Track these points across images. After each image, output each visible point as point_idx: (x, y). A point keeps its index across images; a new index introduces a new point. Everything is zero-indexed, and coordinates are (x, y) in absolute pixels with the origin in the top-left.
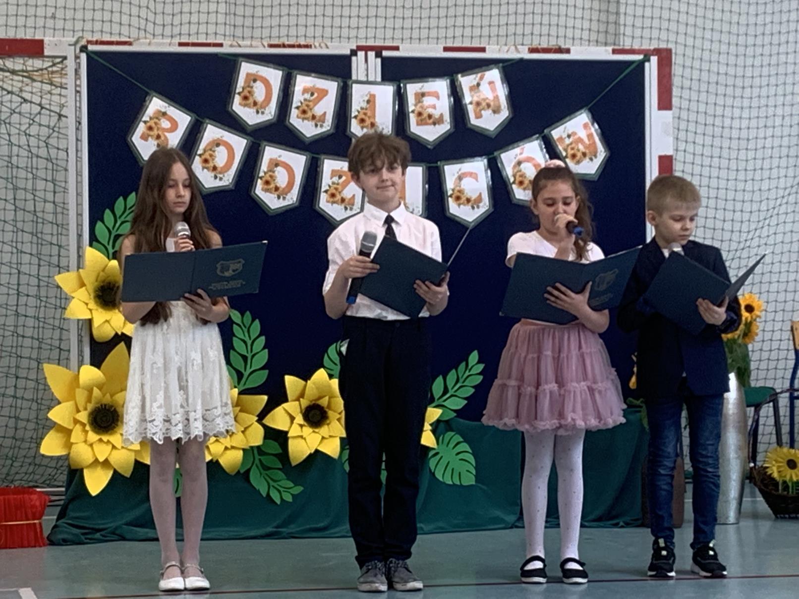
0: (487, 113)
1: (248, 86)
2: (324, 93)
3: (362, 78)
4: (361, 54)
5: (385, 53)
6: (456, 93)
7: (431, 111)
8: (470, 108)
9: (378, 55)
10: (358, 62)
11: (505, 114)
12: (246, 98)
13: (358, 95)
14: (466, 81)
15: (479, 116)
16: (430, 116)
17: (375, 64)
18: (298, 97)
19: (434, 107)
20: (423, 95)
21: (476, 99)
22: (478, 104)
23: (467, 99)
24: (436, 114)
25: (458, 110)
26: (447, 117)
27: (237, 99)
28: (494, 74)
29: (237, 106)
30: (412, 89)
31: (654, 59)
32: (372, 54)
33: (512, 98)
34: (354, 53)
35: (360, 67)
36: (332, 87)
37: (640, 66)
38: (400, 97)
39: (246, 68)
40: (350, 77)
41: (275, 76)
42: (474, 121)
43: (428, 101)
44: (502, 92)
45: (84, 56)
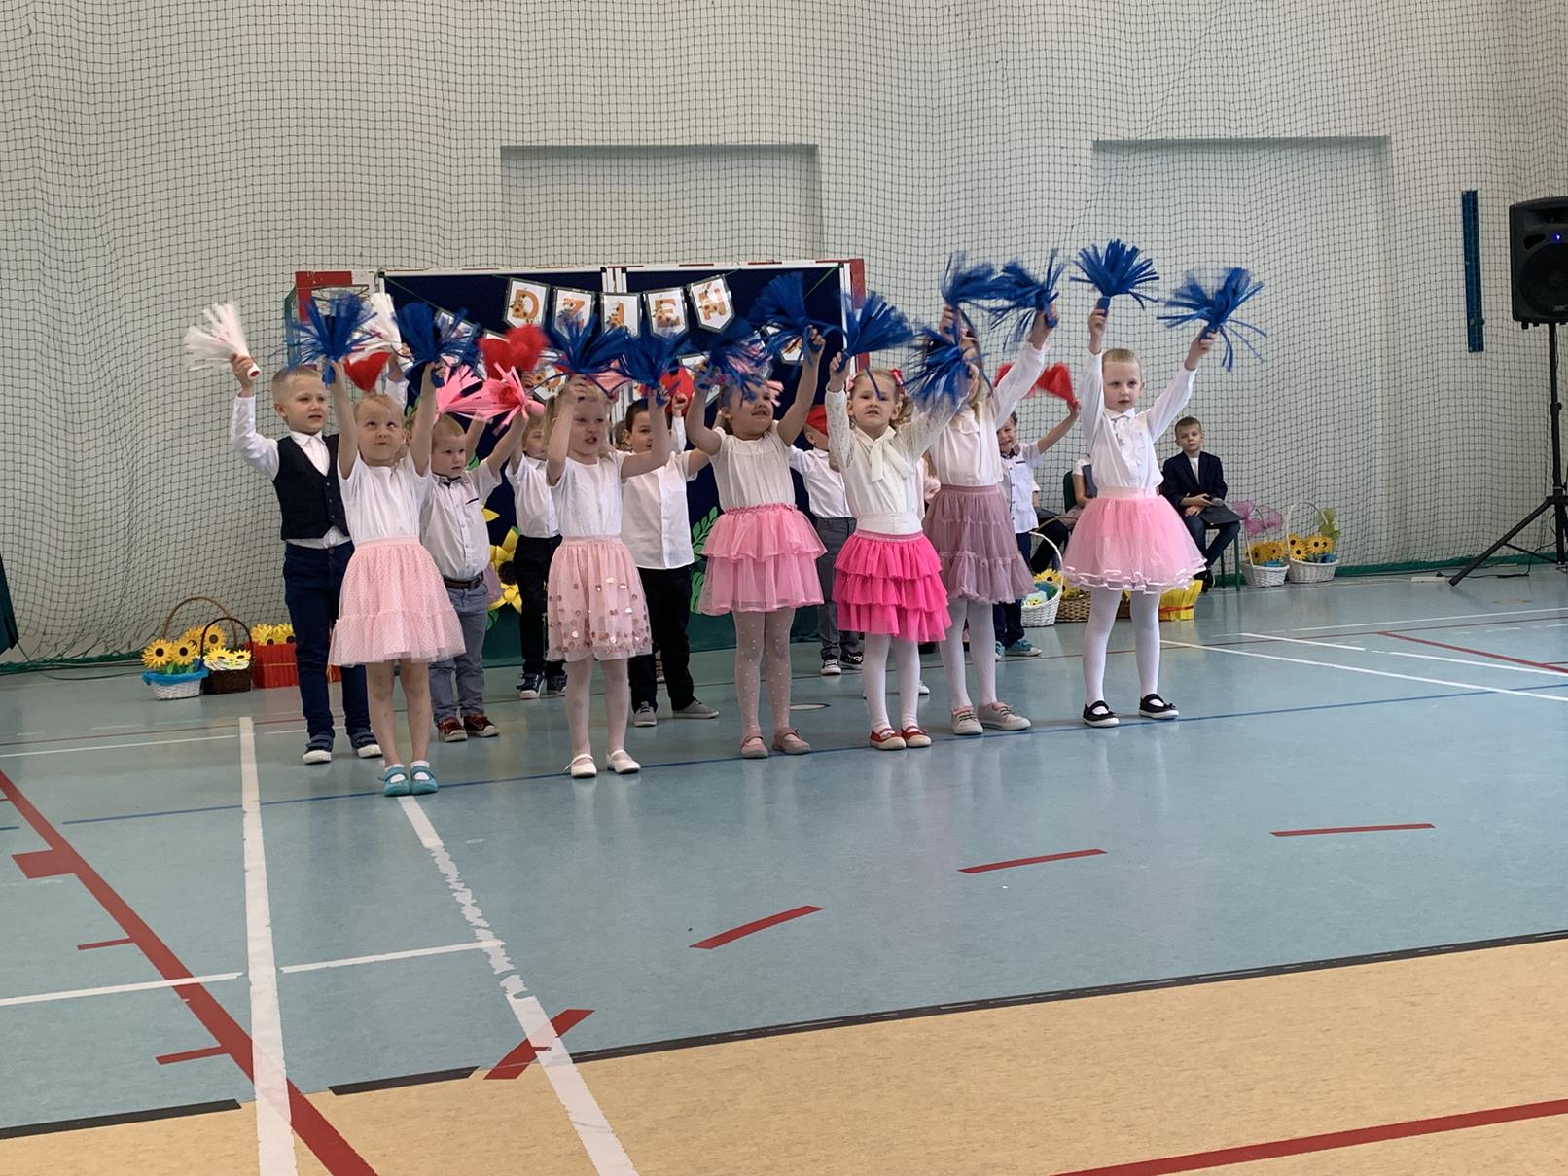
0: (714, 315)
1: (518, 300)
2: (581, 304)
3: (611, 290)
4: (609, 271)
5: (629, 270)
6: (688, 299)
7: (669, 315)
8: (701, 311)
9: (624, 270)
10: (607, 279)
11: (729, 314)
12: (517, 310)
13: (609, 303)
14: (696, 290)
15: (708, 317)
16: (668, 319)
17: (622, 279)
18: (560, 307)
19: (671, 311)
20: (662, 302)
21: (705, 304)
22: (707, 308)
23: (698, 304)
24: (673, 317)
25: (691, 314)
26: (682, 320)
27: (510, 312)
28: (719, 283)
29: (511, 317)
30: (653, 298)
31: (847, 266)
32: (618, 271)
33: (734, 302)
34: (604, 270)
35: (610, 282)
36: (587, 299)
37: (837, 271)
38: (643, 305)
39: (516, 286)
40: (601, 288)
41: (540, 291)
42: (704, 321)
43: (666, 307)
44: (726, 296)
45: (382, 281)
